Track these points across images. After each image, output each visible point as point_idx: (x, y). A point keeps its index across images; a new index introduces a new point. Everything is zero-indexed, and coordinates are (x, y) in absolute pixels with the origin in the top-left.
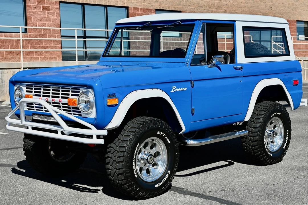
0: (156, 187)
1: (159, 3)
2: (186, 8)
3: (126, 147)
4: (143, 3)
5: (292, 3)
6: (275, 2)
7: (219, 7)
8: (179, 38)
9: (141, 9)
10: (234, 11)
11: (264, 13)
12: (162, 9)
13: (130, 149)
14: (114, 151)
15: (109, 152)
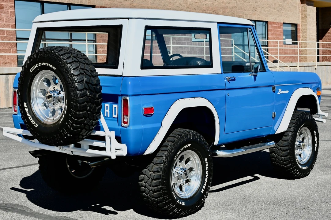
1: (130, 2)
4: (111, 2)
5: (278, 4)
6: (260, 3)
10: (214, 12)
11: (247, 14)
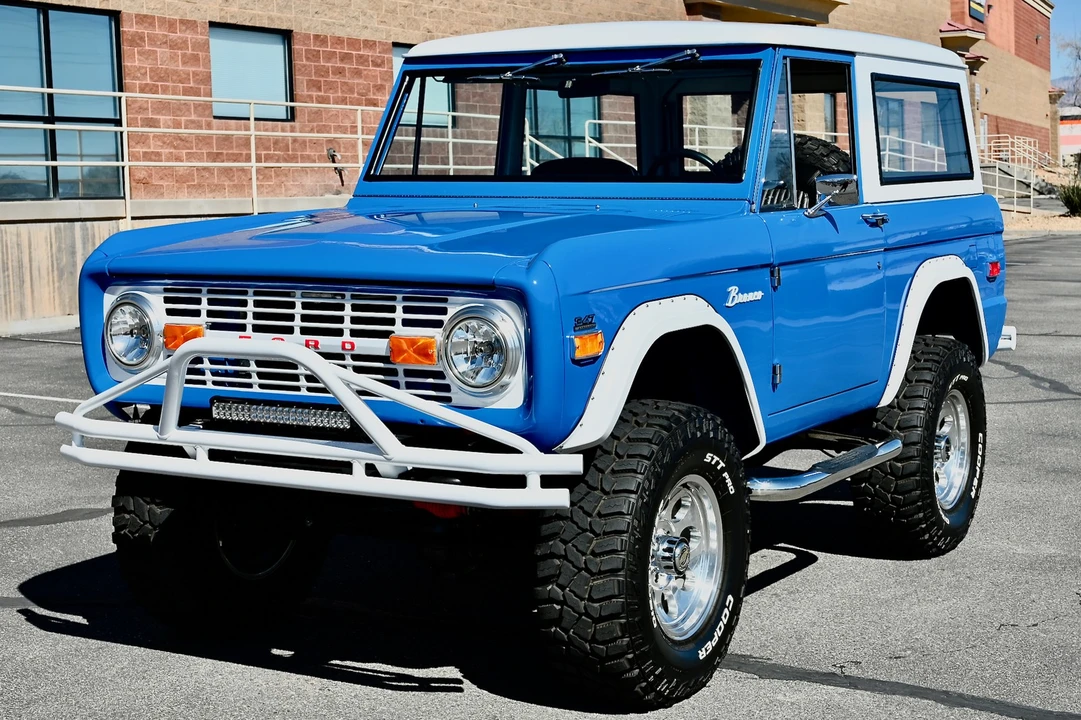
0: (701, 658)
2: (306, 20)
3: (628, 514)
7: (408, 19)
8: (288, 124)
9: (162, 20)
12: (229, 21)
13: (639, 522)
14: (579, 534)
15: (554, 536)
